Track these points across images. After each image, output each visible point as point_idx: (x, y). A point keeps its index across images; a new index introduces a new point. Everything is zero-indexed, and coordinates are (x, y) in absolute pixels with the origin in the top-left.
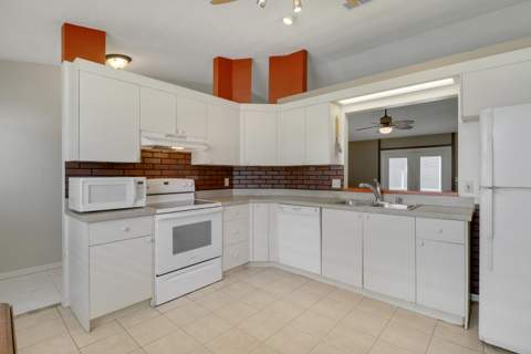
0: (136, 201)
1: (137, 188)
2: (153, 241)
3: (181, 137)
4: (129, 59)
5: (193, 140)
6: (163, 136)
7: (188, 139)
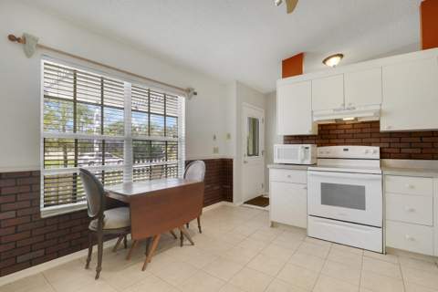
0: (303, 160)
1: (305, 152)
2: (306, 188)
3: (348, 109)
4: (341, 56)
5: (363, 109)
6: (332, 112)
7: (357, 109)
